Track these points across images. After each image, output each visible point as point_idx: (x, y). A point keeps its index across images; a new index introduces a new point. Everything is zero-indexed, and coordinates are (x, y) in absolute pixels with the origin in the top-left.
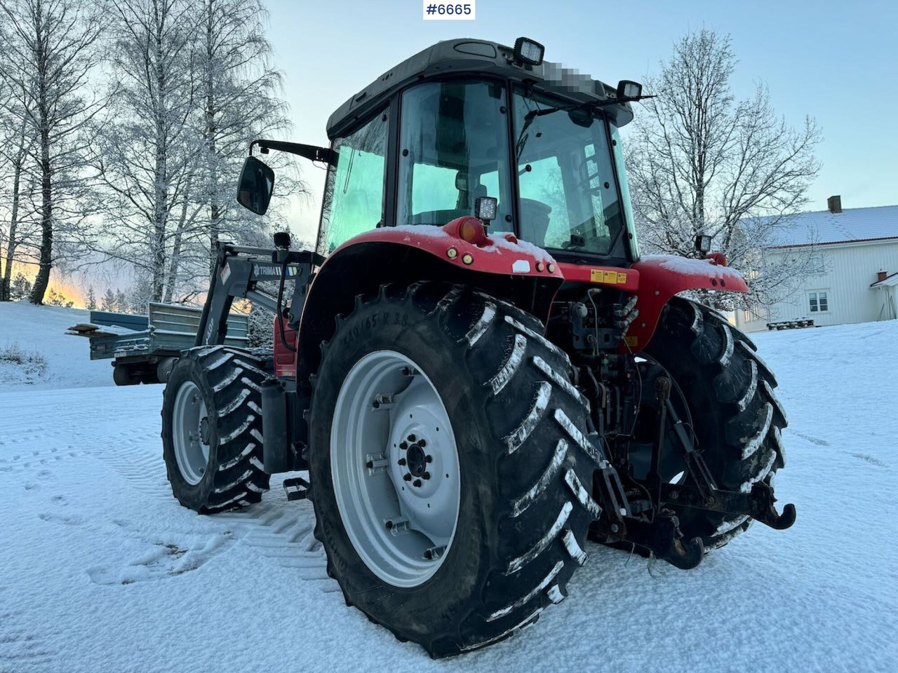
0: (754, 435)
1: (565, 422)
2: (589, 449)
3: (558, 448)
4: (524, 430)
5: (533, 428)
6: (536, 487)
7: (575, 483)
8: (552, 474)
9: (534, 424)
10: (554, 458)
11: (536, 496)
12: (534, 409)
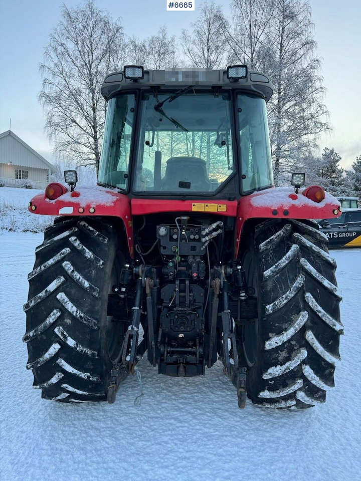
0: (279, 332)
1: (64, 300)
2: (81, 317)
3: (52, 313)
4: (33, 301)
5: (39, 301)
6: (33, 331)
7: (63, 334)
8: (45, 327)
9: (40, 299)
10: (48, 319)
11: (33, 336)
12: (44, 291)
